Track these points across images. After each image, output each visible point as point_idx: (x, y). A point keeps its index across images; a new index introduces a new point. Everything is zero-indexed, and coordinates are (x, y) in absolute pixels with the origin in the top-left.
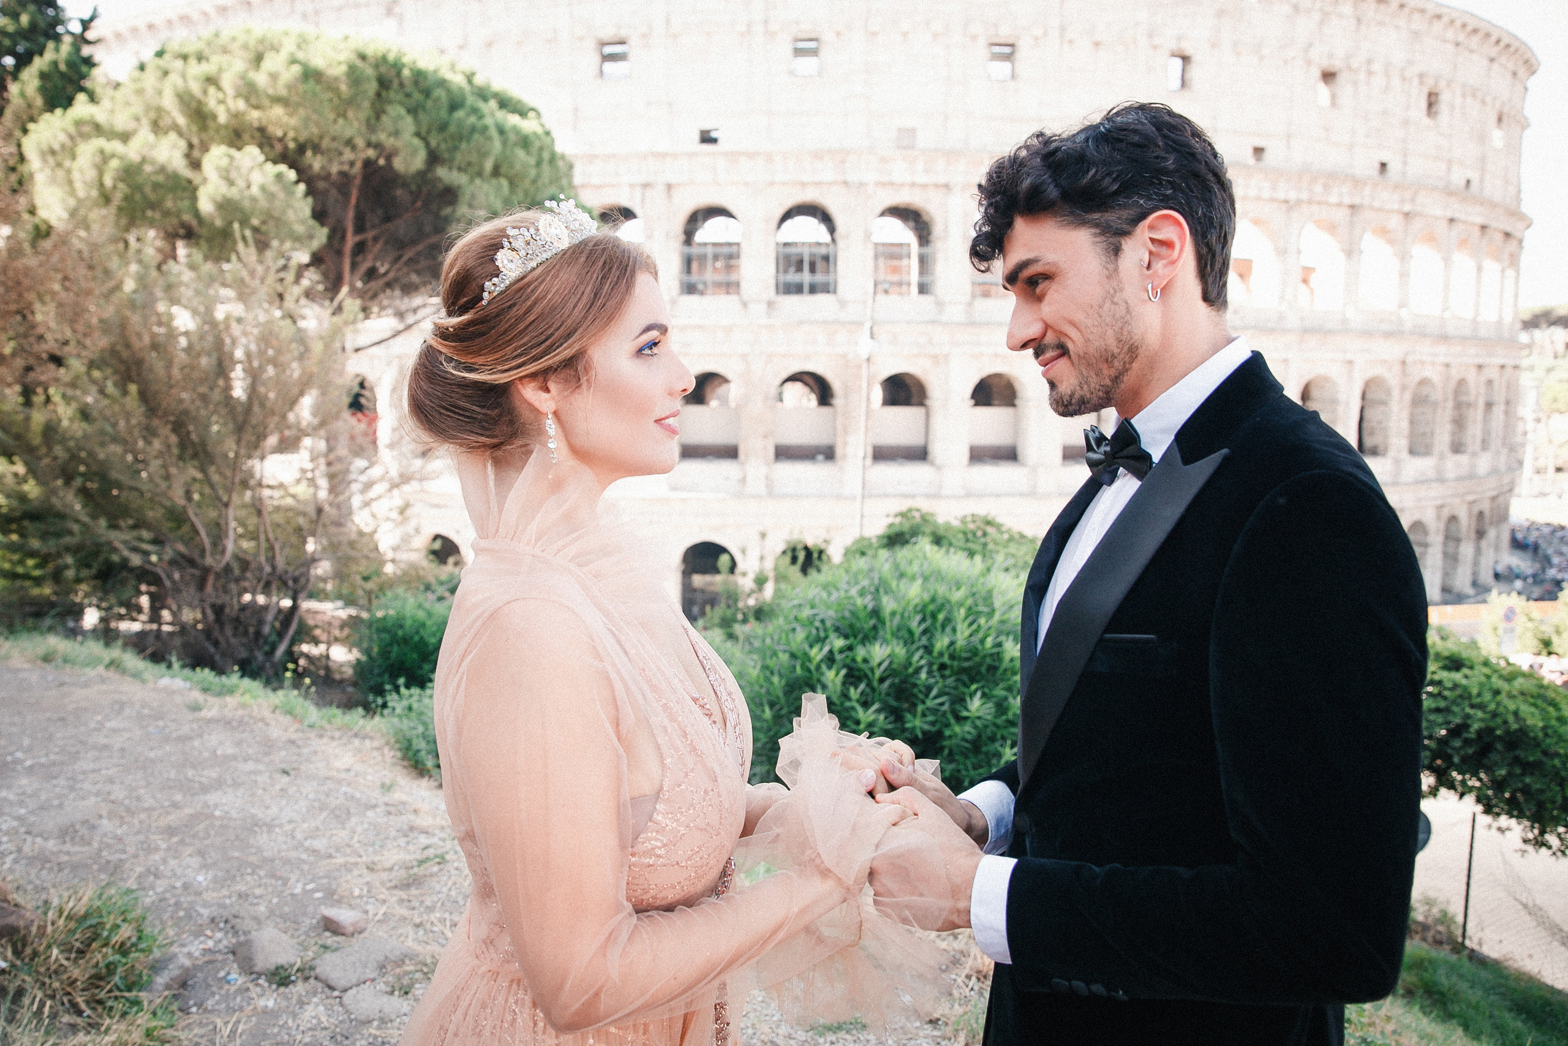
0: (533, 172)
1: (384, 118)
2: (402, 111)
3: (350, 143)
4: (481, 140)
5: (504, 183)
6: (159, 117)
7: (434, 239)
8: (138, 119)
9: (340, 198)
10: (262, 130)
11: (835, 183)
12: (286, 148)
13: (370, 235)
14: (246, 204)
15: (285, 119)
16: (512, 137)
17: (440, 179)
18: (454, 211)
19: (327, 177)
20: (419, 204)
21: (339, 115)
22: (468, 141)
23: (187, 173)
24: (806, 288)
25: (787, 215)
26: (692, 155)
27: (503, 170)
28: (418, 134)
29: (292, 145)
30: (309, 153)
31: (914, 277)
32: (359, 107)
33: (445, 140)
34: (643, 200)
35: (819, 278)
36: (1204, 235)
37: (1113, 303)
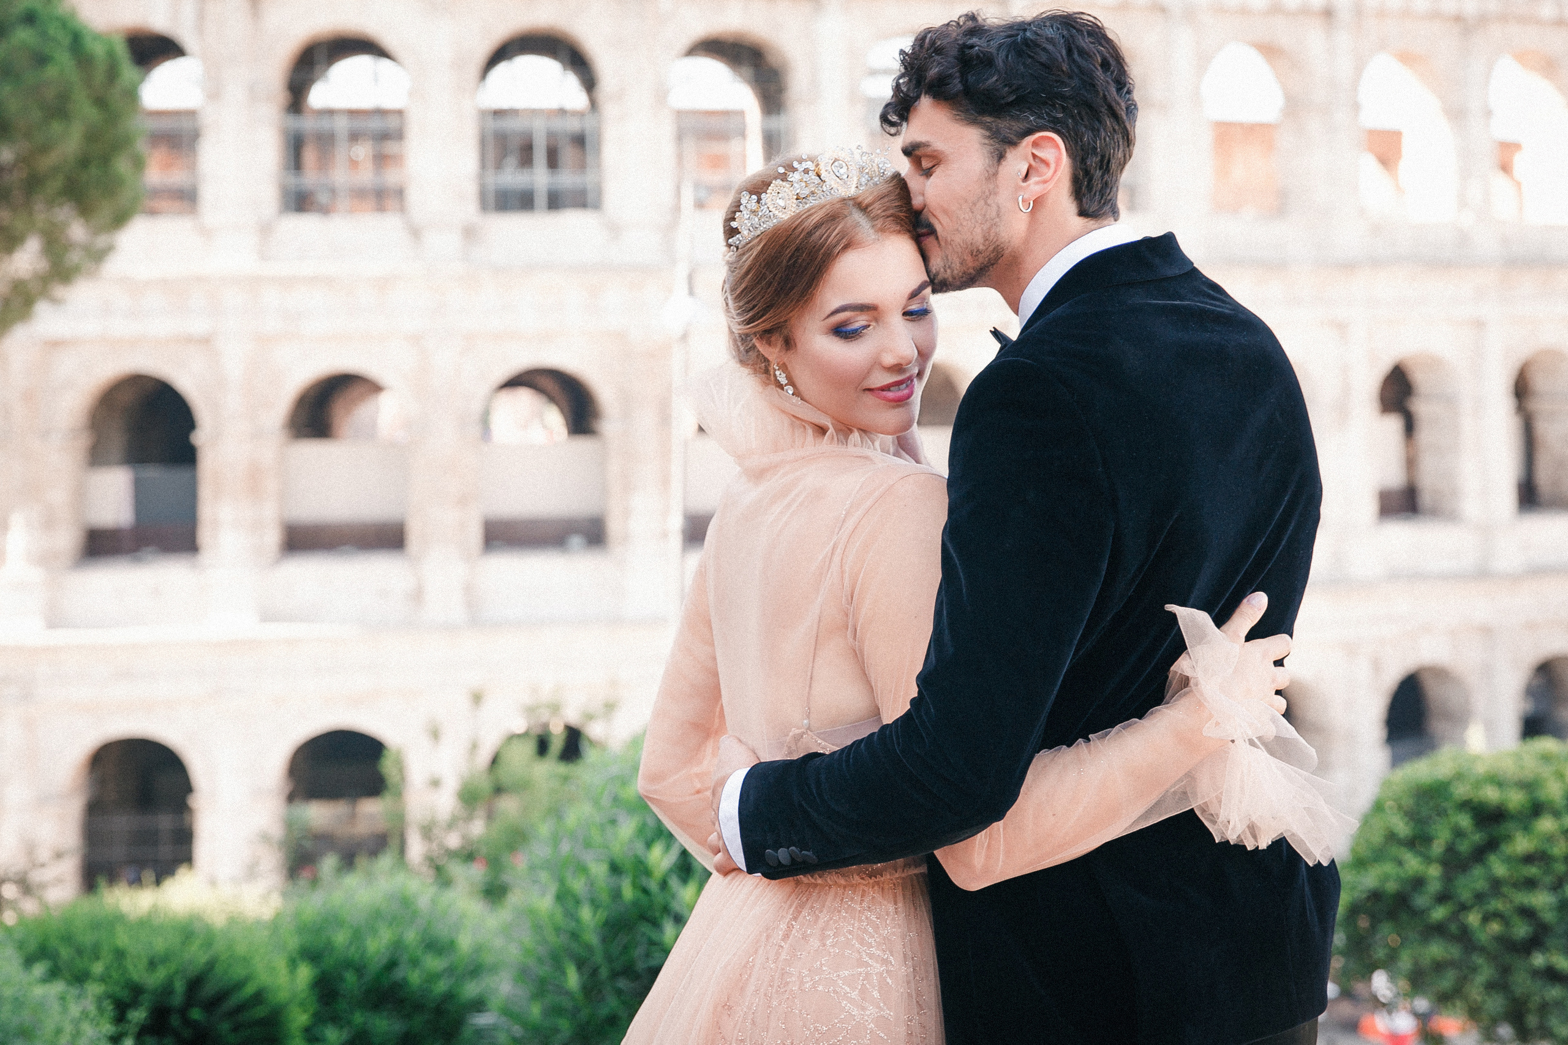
24: (541, 199)
25: (502, 54)
34: (200, 18)
35: (567, 179)
36: (1083, 160)
37: (986, 203)
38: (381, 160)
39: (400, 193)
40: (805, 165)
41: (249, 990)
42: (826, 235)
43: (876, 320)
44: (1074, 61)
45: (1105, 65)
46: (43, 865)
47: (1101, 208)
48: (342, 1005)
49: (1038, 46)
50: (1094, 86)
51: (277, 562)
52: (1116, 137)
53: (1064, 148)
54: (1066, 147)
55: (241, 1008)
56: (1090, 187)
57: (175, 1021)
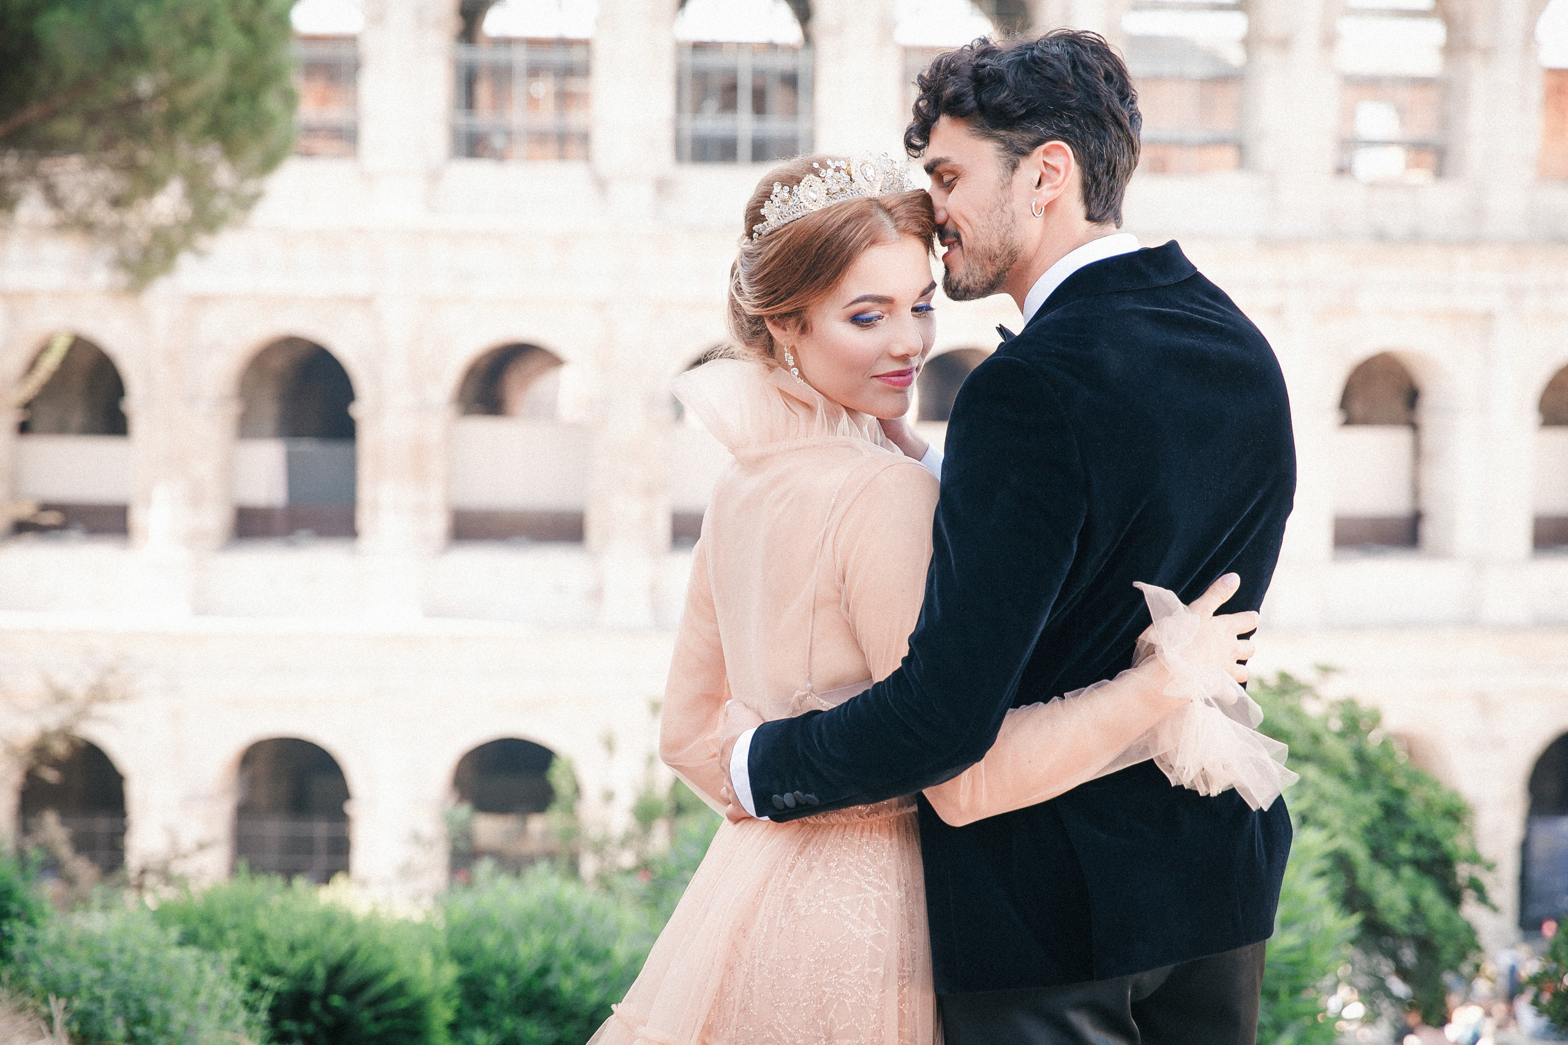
35: (775, 126)
36: (1091, 167)
37: (1002, 210)
38: (564, 98)
39: (585, 138)
40: (837, 164)
41: (391, 980)
42: (855, 230)
43: (890, 312)
44: (1078, 74)
45: (1108, 77)
46: (185, 856)
47: (1104, 214)
48: (492, 1008)
49: (1044, 62)
50: (1098, 97)
51: (445, 551)
52: (1121, 144)
53: (1072, 155)
54: (1074, 154)
55: (382, 998)
56: (1097, 193)
57: (315, 1006)
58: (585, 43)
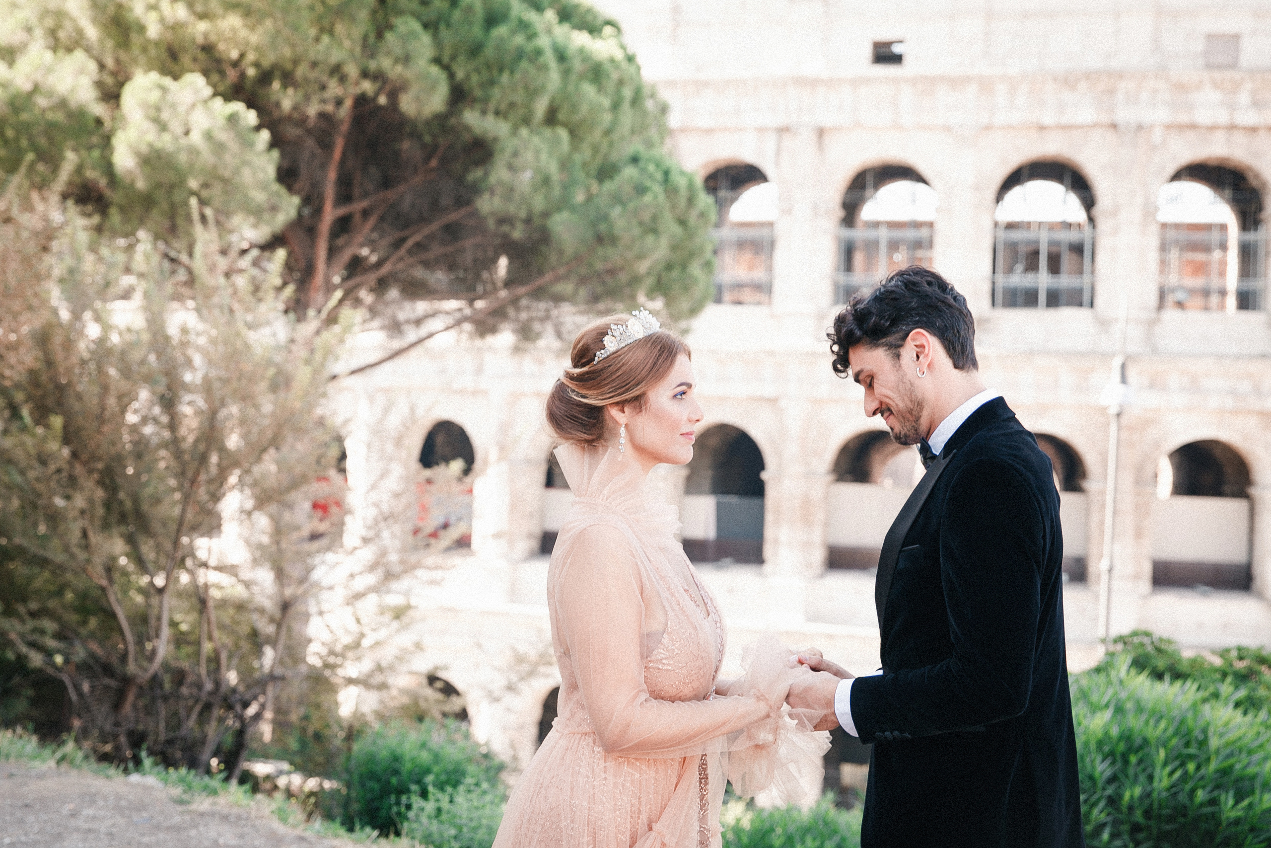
0: (607, 118)
1: (389, 36)
2: (416, 26)
3: (336, 70)
4: (532, 70)
5: (563, 134)
6: (59, 26)
7: (453, 217)
8: (29, 30)
9: (319, 151)
10: (208, 49)
11: (1095, 125)
12: (243, 75)
13: (358, 206)
14: (183, 158)
15: (243, 33)
16: (577, 65)
17: (467, 128)
18: (486, 174)
19: (302, 121)
20: (434, 163)
21: (322, 30)
22: (512, 73)
23: (99, 109)
24: (1042, 298)
25: (1014, 179)
26: (857, 82)
27: (561, 116)
28: (437, 61)
29: (251, 72)
30: (276, 85)
31: (1232, 281)
32: (353, 19)
33: (478, 71)
34: (778, 153)
35: (1066, 281)
37: (903, 382)
51: (822, 576)
54: (929, 333)
56: (955, 348)
58: (931, 225)
